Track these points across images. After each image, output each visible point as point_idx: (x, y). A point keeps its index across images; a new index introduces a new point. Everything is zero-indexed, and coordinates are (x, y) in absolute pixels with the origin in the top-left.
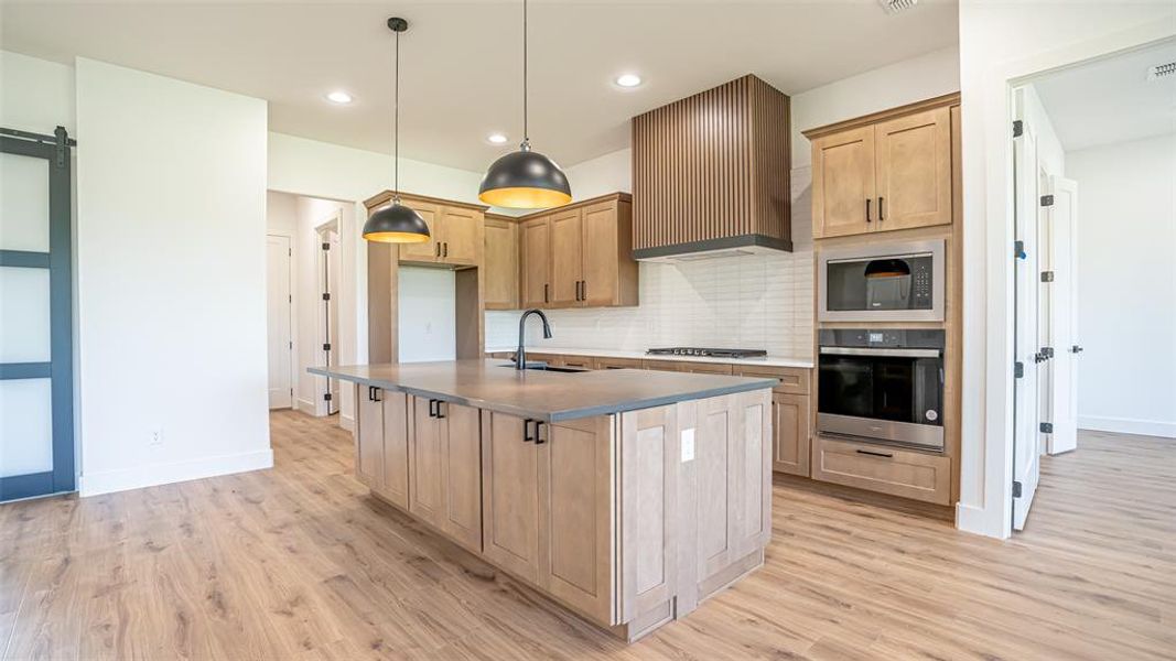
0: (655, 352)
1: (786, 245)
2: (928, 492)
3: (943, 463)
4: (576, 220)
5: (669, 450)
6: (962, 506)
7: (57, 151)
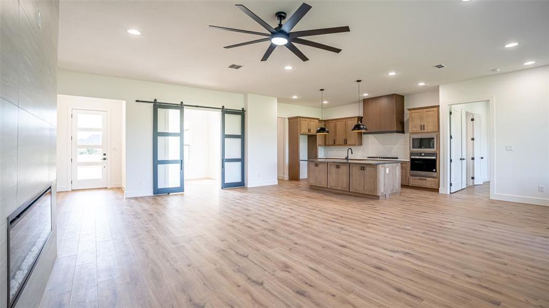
0: (368, 157)
1: (403, 132)
2: (434, 186)
3: (437, 180)
4: (344, 122)
5: (385, 171)
6: (440, 189)
7: (242, 113)
